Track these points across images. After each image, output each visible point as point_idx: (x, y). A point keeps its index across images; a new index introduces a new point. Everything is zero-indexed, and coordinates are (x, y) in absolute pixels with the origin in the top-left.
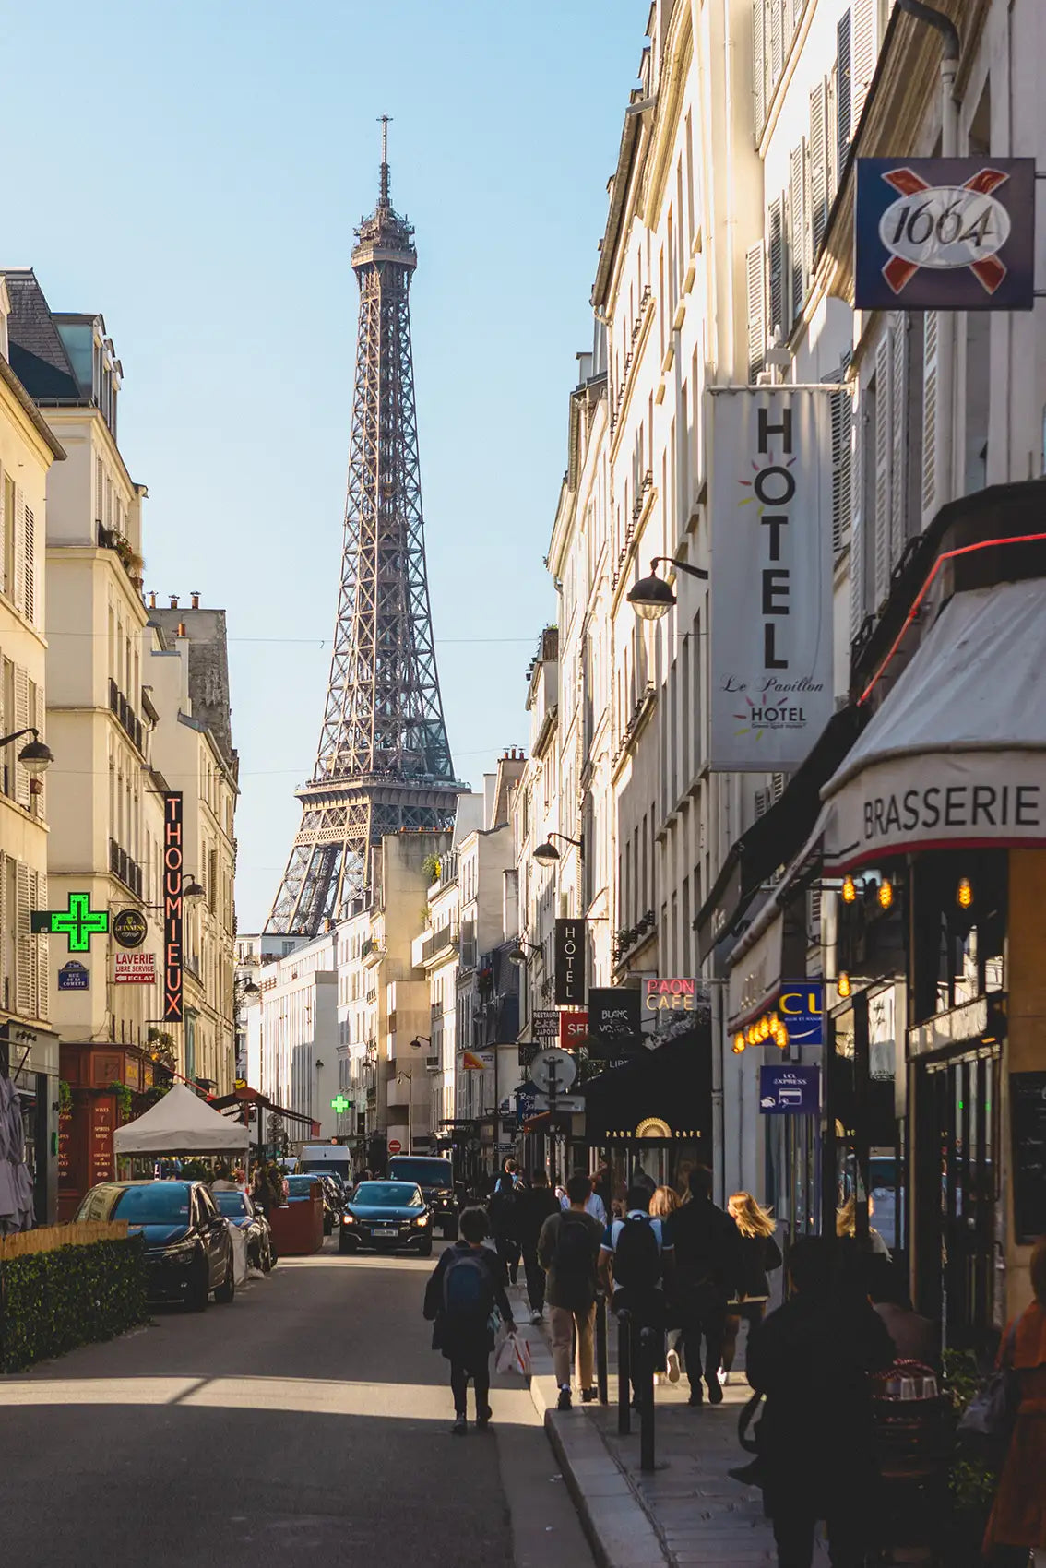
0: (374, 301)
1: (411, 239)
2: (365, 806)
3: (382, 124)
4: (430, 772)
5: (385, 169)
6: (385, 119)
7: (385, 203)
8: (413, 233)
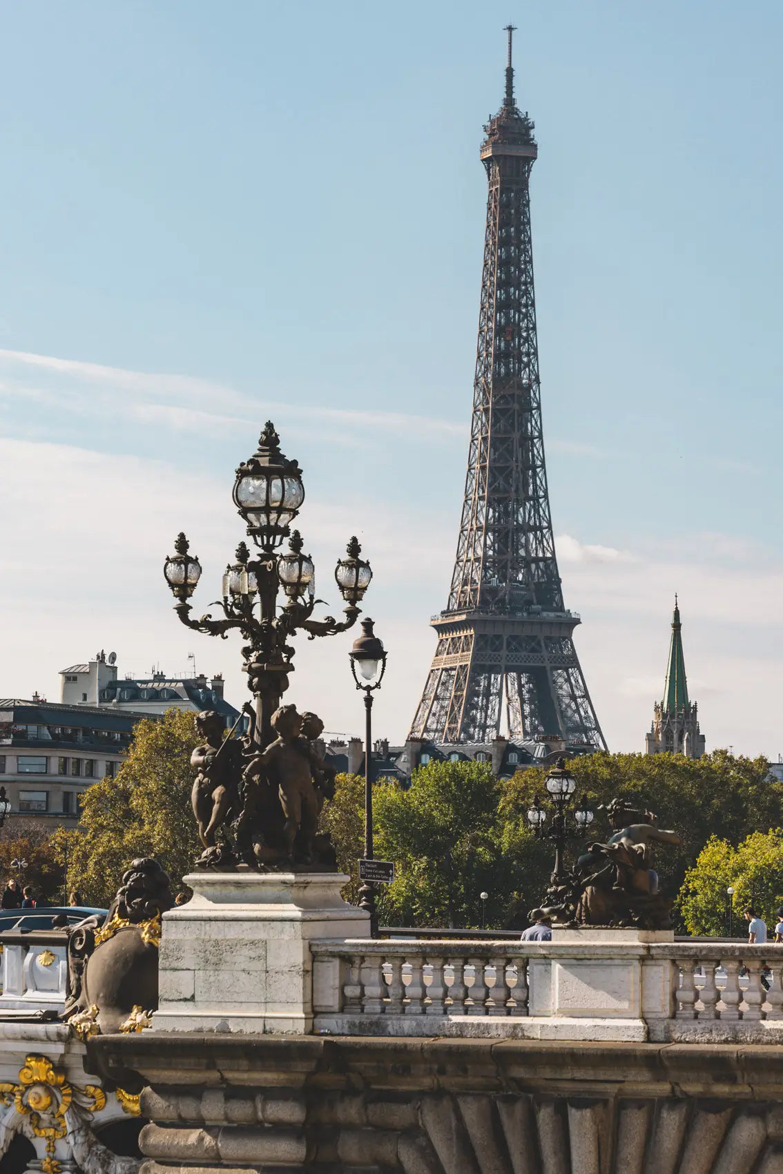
0: (496, 189)
1: (532, 132)
2: (471, 635)
3: (507, 32)
4: (538, 603)
5: (510, 72)
6: (510, 29)
7: (509, 102)
8: (533, 128)
